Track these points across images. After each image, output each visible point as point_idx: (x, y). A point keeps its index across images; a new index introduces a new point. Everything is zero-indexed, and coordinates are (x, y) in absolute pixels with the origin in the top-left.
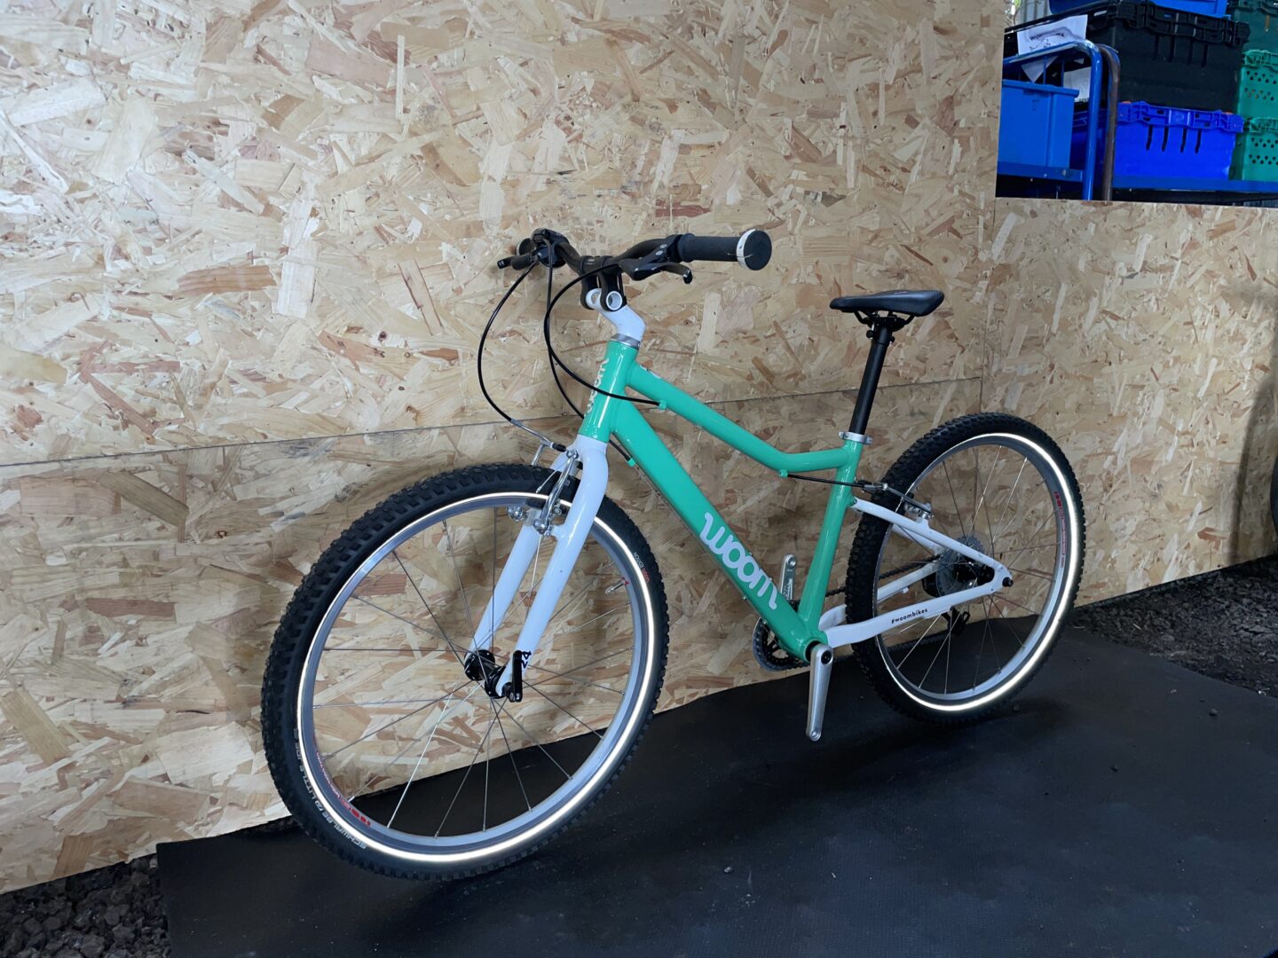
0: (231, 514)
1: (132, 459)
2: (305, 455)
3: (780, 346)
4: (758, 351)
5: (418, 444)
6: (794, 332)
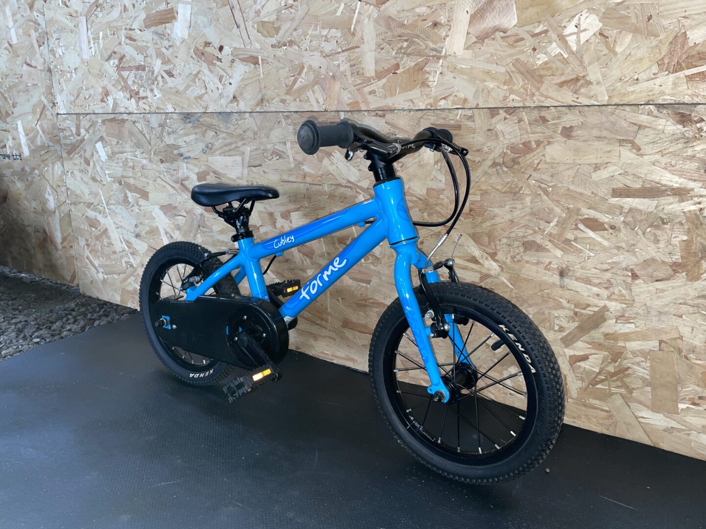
0: (165, 151)
1: (134, 115)
2: (190, 122)
5: (239, 122)
6: (576, 27)
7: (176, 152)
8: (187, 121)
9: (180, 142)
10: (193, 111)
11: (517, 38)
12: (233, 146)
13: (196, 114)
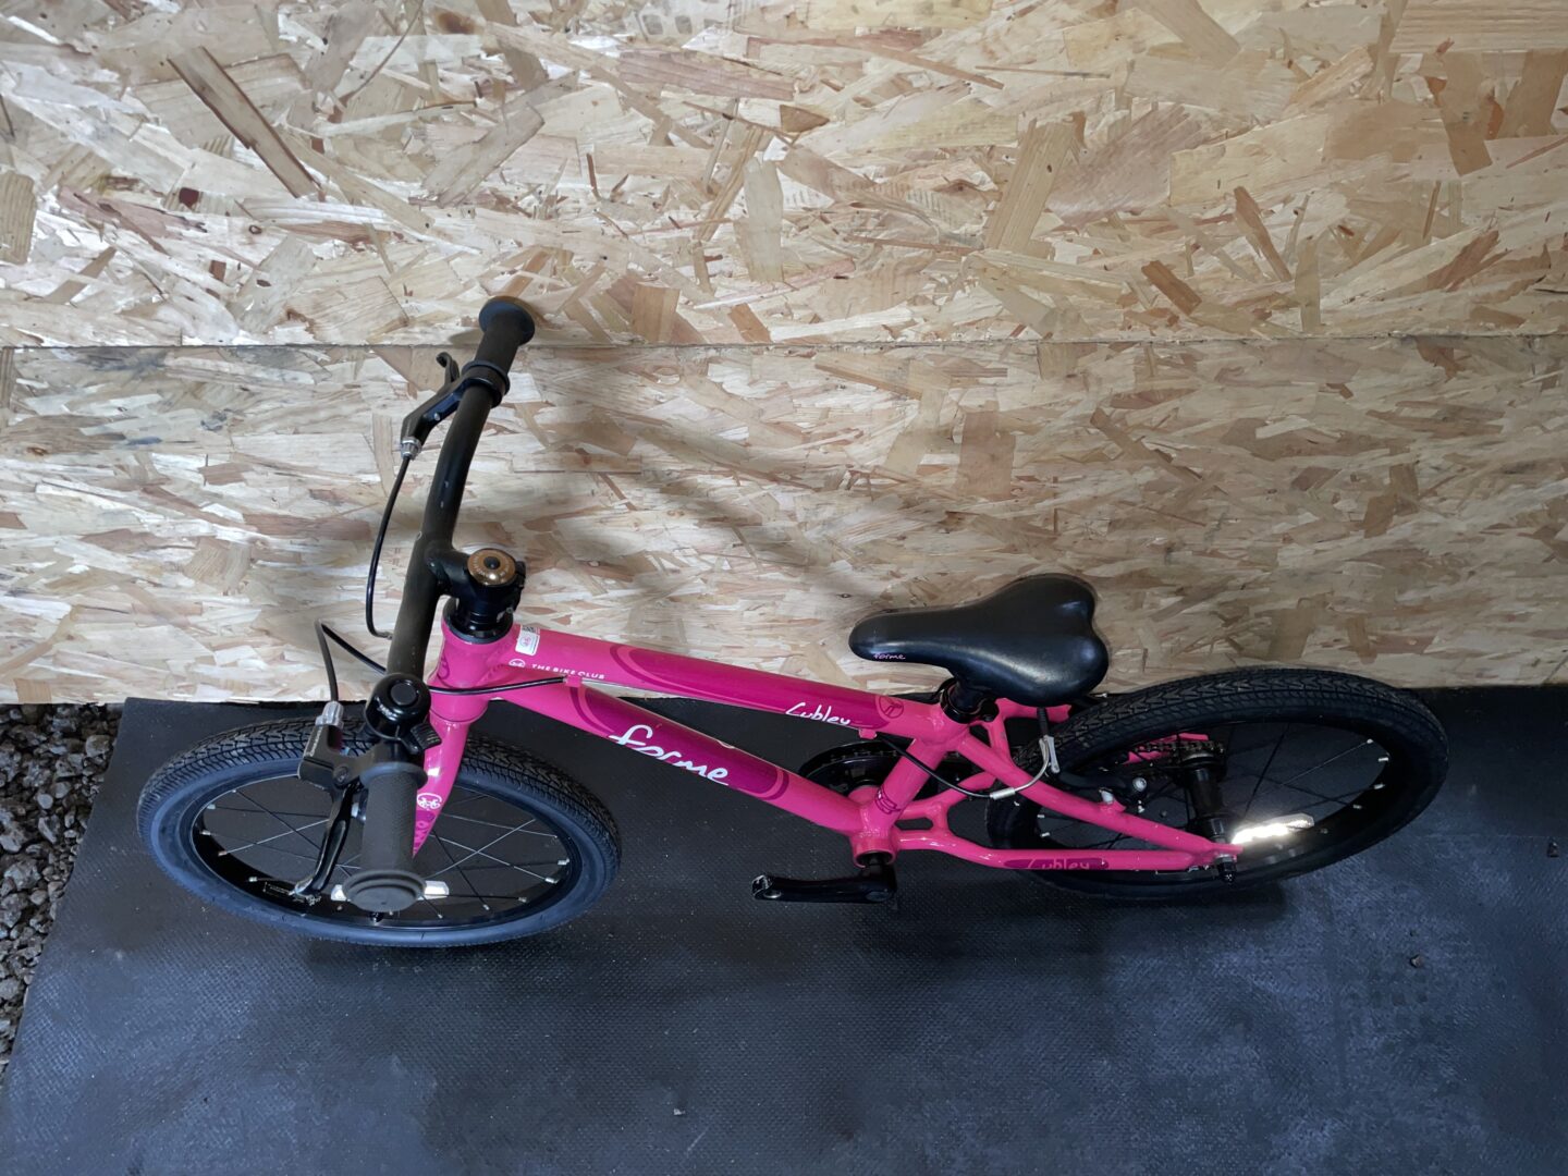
0: (39, 431)
2: (120, 369)
3: (1243, 240)
4: (1167, 249)
5: (330, 368)
6: (1296, 213)
7: (86, 431)
8: (107, 366)
9: (97, 409)
10: (123, 342)
11: (1166, 223)
12: (323, 414)
13: (143, 351)
